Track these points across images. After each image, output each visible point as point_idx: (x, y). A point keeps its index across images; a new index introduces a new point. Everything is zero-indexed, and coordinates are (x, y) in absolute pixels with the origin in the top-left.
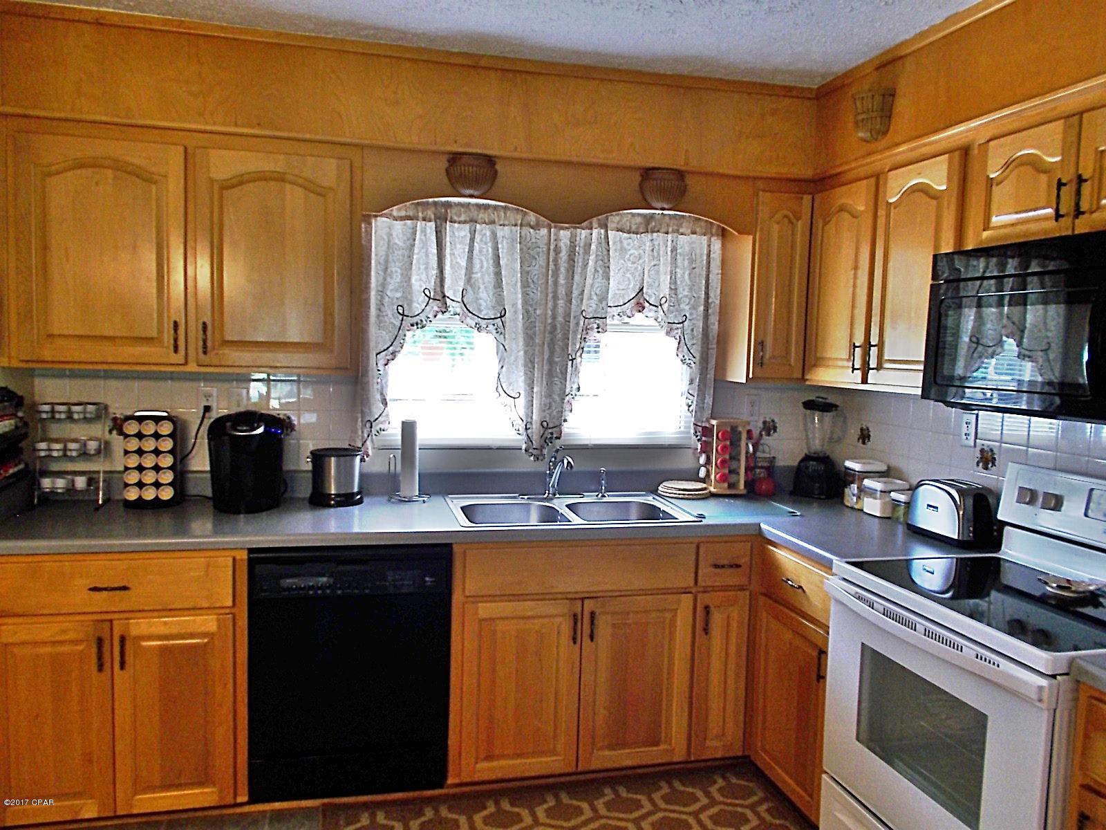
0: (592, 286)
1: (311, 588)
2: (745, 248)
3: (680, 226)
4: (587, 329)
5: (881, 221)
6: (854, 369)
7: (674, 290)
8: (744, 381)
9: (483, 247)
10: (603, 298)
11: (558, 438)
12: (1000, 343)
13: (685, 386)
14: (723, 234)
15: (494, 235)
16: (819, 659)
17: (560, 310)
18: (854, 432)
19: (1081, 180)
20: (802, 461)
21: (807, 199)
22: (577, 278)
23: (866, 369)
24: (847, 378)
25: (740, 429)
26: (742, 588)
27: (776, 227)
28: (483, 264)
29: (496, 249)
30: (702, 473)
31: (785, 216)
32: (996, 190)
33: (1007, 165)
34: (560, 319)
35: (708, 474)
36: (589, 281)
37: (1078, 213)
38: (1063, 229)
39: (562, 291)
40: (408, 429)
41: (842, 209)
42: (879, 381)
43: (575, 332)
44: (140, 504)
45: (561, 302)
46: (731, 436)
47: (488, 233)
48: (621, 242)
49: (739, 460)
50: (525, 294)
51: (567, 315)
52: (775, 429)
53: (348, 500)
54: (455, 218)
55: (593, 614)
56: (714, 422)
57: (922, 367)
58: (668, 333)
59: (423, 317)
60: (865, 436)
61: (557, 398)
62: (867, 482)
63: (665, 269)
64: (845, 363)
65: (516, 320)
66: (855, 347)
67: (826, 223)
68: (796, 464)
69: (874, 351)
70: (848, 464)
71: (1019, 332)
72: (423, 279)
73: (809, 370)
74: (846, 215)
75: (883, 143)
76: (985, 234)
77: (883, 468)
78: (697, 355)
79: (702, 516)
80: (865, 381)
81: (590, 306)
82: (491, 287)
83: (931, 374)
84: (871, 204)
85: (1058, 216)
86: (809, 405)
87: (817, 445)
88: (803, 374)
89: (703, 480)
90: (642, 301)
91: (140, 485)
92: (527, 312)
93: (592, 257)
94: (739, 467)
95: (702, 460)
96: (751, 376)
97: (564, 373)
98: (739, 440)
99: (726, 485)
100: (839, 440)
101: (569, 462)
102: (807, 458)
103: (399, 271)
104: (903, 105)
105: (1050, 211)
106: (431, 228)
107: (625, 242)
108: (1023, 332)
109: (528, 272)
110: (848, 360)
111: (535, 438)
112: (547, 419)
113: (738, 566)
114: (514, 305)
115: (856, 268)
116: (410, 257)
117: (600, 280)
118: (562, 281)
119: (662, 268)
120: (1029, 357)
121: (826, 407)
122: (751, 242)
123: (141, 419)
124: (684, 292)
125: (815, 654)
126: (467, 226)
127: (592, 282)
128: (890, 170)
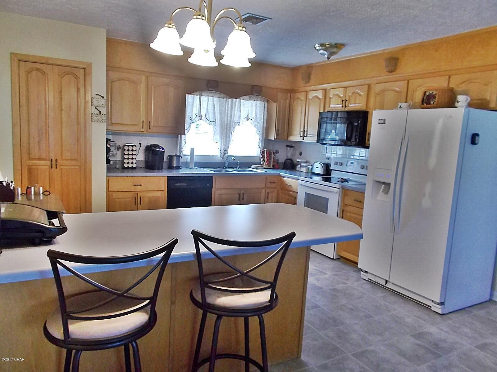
0: (237, 114)
1: (182, 186)
2: (274, 106)
3: (257, 99)
4: (235, 125)
5: (307, 103)
6: (301, 136)
7: (256, 115)
8: (274, 139)
9: (211, 103)
10: (239, 117)
11: (228, 153)
12: (331, 132)
13: (258, 141)
14: (268, 101)
15: (213, 99)
16: (295, 200)
17: (229, 120)
18: (298, 153)
19: (346, 100)
20: (286, 160)
21: (289, 94)
22: (233, 112)
23: (304, 136)
24: (299, 139)
25: (272, 151)
26: (275, 188)
27: (282, 101)
28: (211, 107)
29: (214, 103)
30: (262, 163)
31: (284, 98)
32: (332, 100)
33: (334, 95)
34: (229, 122)
35: (263, 163)
36: (236, 112)
37: (346, 107)
38: (343, 109)
39: (229, 115)
40: (192, 150)
41: (298, 98)
42: (306, 140)
43: (232, 126)
44: (128, 168)
45: (229, 118)
46: (269, 154)
47: (212, 99)
48: (244, 103)
49: (271, 160)
50: (220, 116)
51: (230, 121)
52: (278, 152)
53: (178, 168)
54: (204, 95)
55: (243, 194)
56: (265, 150)
57: (317, 136)
58: (255, 126)
59: (194, 121)
60: (301, 154)
61: (228, 143)
62: (302, 164)
63: (254, 110)
64: (299, 135)
65: (218, 122)
66: (301, 131)
67: (294, 101)
68: (284, 161)
69: (305, 132)
70: (298, 160)
71: (335, 129)
72: (196, 111)
73: (289, 137)
74: (299, 100)
75: (308, 84)
76: (329, 108)
77: (305, 161)
78: (261, 133)
79: (266, 172)
80: (303, 139)
81: (236, 119)
82: (212, 113)
83: (318, 138)
84: (305, 98)
85: (342, 107)
86: (288, 146)
87: (289, 157)
88: (288, 138)
89: (262, 165)
90: (248, 118)
91: (128, 163)
92: (221, 120)
93: (237, 106)
94: (271, 161)
95: (262, 160)
96: (276, 138)
97: (229, 136)
98: (271, 154)
99: (268, 166)
100: (294, 155)
101: (234, 159)
102: (287, 160)
103: (190, 108)
104: (312, 77)
105: (341, 106)
106: (198, 97)
107: (244, 102)
108: (336, 129)
109: (221, 110)
110: (300, 134)
111: (222, 153)
112: (225, 148)
113: (275, 183)
114: (217, 118)
115: (301, 113)
116: (193, 105)
117: (239, 112)
118: (229, 112)
119: (253, 110)
120: (338, 135)
121: (292, 147)
122: (276, 104)
123: (128, 146)
124: (258, 116)
125: (294, 199)
126: (207, 97)
127: (236, 113)
128: (310, 91)
